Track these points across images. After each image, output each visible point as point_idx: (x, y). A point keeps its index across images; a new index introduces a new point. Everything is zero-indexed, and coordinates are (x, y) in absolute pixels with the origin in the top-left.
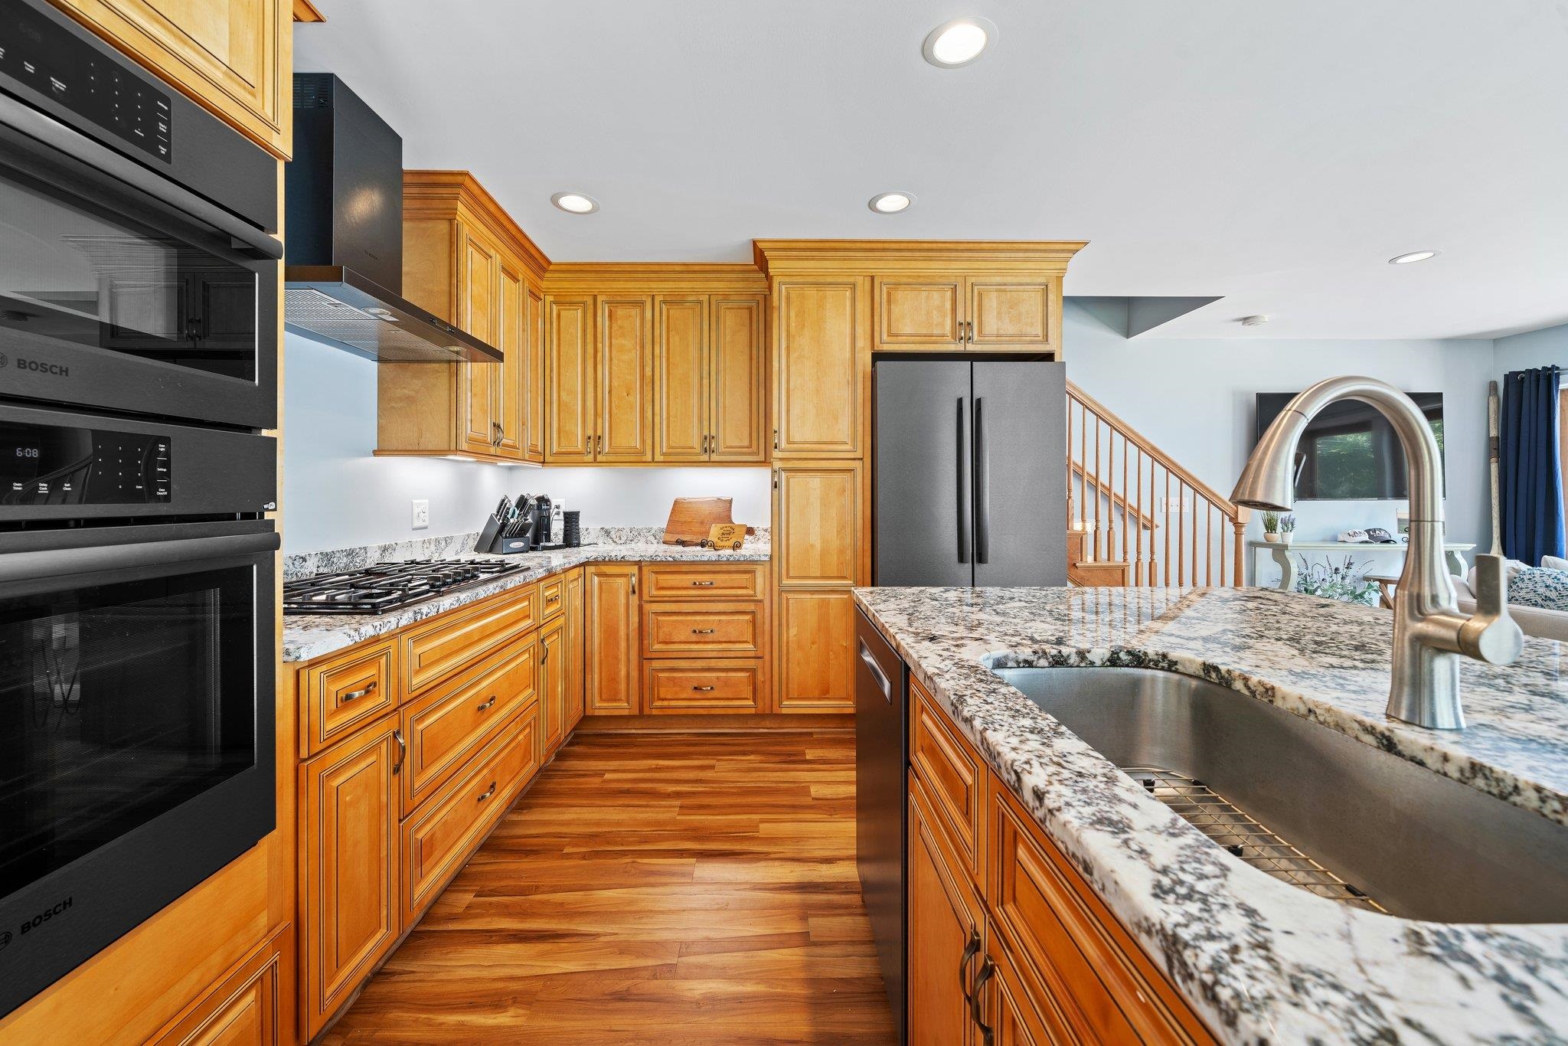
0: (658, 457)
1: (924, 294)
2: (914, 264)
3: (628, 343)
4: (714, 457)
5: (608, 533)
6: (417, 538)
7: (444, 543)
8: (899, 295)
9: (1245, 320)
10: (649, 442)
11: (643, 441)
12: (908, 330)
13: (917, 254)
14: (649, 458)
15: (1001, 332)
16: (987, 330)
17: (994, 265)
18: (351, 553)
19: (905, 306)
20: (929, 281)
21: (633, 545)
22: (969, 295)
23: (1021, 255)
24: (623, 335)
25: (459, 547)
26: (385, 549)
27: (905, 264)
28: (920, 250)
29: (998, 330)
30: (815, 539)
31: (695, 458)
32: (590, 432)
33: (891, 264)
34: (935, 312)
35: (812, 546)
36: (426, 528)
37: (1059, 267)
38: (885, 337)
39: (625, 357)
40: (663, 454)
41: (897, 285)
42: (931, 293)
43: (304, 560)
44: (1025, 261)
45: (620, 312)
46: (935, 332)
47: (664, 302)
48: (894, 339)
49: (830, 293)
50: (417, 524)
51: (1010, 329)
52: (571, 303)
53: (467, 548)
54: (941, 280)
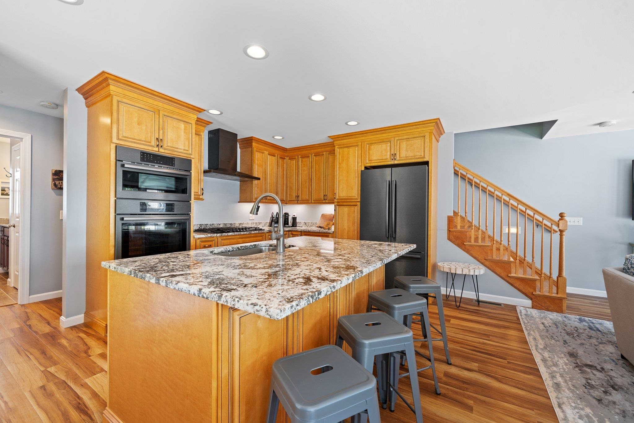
0: (313, 202)
1: (380, 145)
2: (378, 136)
3: (305, 169)
4: (327, 201)
5: (306, 223)
6: (251, 222)
7: (258, 224)
8: (372, 147)
9: (600, 124)
10: (310, 197)
11: (309, 197)
12: (375, 158)
13: (378, 133)
14: (310, 202)
15: (407, 156)
16: (402, 156)
17: (405, 132)
18: (231, 224)
19: (374, 150)
20: (382, 141)
21: (312, 227)
22: (395, 144)
23: (414, 127)
24: (304, 167)
25: (263, 225)
26: (240, 224)
27: (374, 136)
28: (378, 131)
29: (406, 155)
30: (346, 227)
31: (321, 202)
32: (297, 195)
33: (370, 137)
34: (384, 151)
35: (345, 229)
36: (254, 220)
37: (430, 129)
38: (368, 161)
39: (305, 173)
40: (314, 200)
41: (371, 144)
42: (383, 145)
43: (220, 225)
44: (417, 129)
45: (304, 160)
46: (384, 158)
47: (315, 156)
48: (370, 161)
49: (351, 149)
50: (250, 219)
51: (410, 154)
52: (293, 159)
53: (267, 225)
54: (386, 140)
